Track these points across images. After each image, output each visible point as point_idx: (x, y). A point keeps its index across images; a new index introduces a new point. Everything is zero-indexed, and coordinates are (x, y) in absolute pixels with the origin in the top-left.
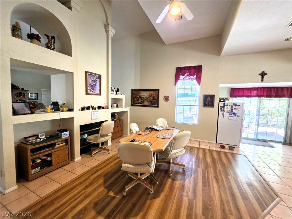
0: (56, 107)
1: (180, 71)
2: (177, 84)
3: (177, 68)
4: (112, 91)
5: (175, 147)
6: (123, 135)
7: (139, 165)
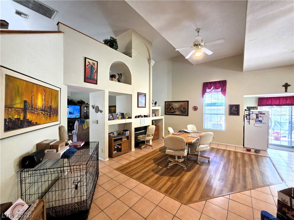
0: (123, 116)
1: (206, 86)
2: (204, 96)
3: (204, 83)
4: (153, 104)
5: (201, 143)
6: (159, 138)
7: (177, 150)
